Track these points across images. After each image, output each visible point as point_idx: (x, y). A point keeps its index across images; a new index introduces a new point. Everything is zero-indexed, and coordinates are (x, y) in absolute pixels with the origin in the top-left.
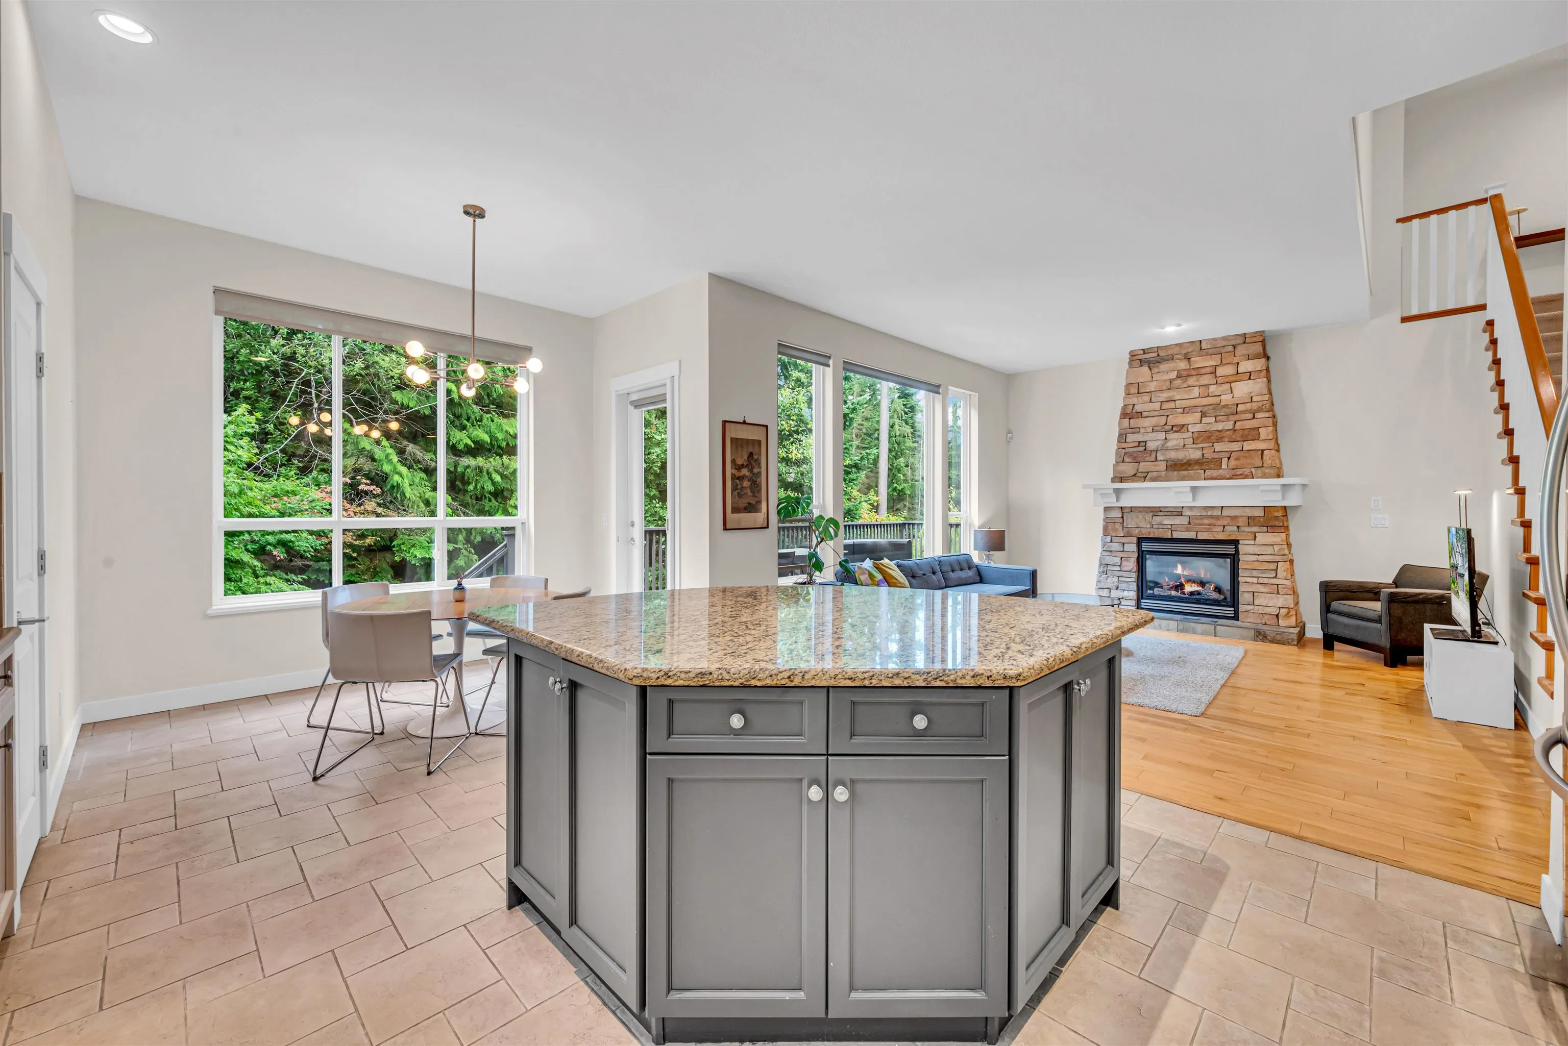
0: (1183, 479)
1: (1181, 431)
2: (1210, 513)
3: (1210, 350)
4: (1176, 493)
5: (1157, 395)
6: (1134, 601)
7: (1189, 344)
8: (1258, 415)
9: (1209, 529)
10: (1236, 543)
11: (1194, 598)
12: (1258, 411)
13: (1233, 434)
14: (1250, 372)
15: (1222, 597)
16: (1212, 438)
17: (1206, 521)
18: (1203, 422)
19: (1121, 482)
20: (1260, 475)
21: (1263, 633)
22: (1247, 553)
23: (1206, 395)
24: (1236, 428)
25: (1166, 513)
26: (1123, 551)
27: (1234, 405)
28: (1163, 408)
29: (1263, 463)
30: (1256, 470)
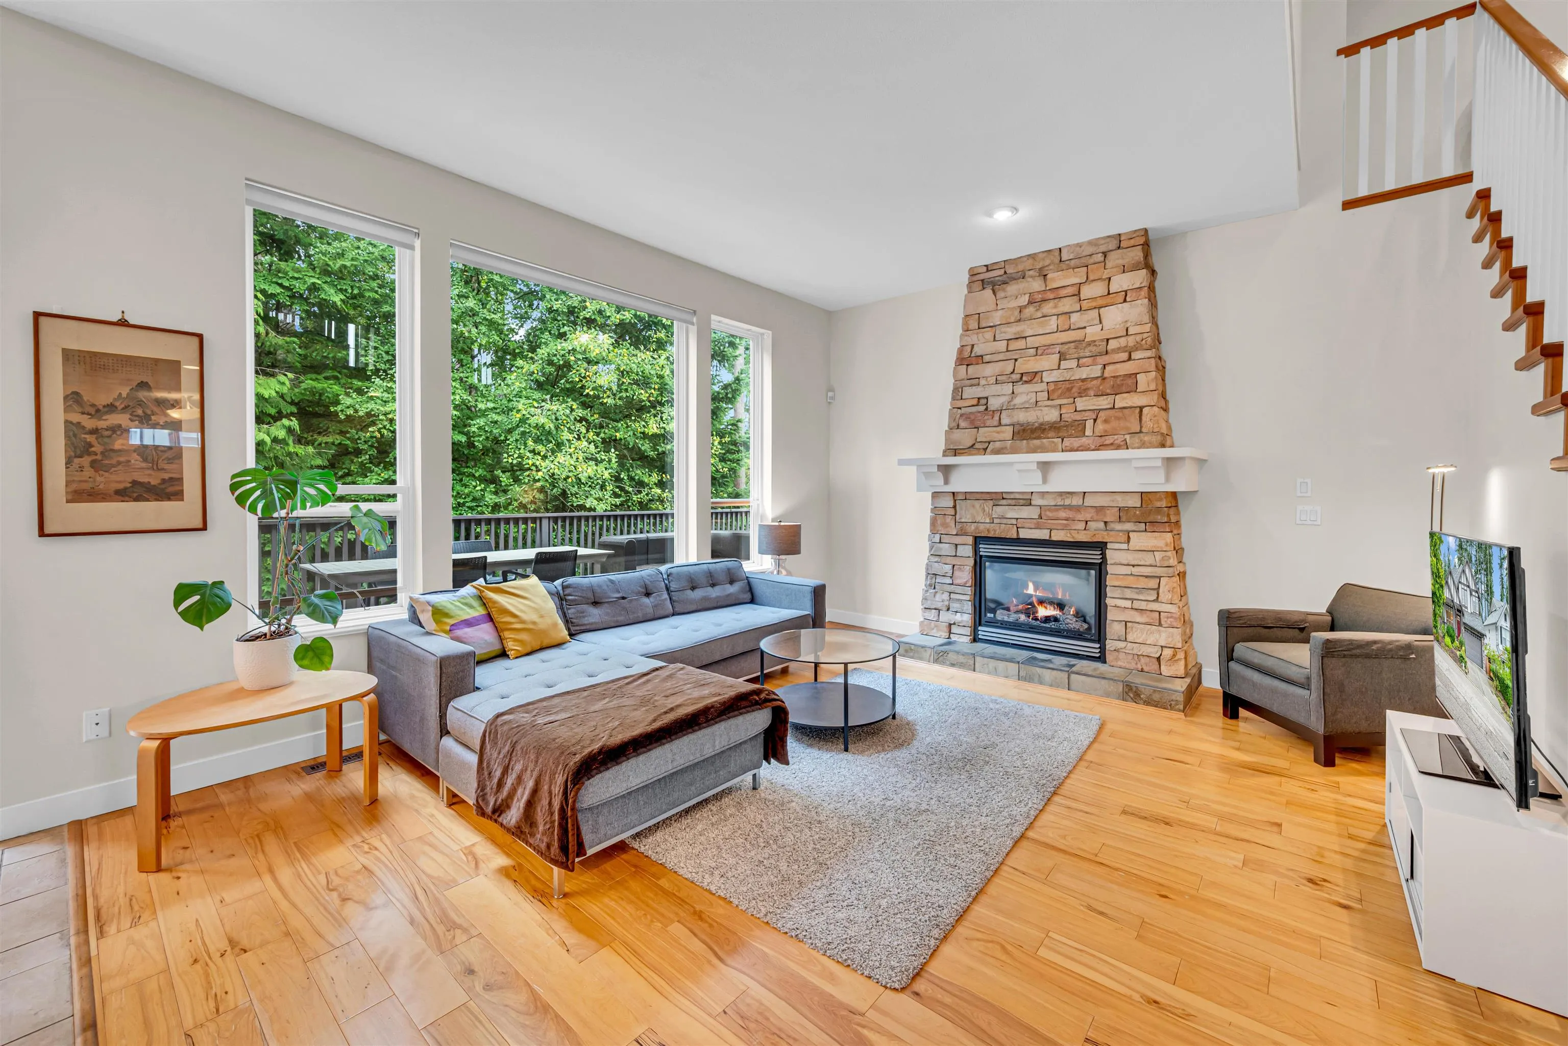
0: (1034, 451)
1: (1033, 382)
2: (1067, 502)
3: (1073, 262)
4: (1019, 471)
5: (1003, 330)
6: (969, 629)
7: (1046, 254)
8: (1135, 355)
9: (1066, 525)
10: (1102, 546)
11: (1050, 627)
12: (1137, 350)
13: (1101, 384)
14: (1126, 292)
15: (1086, 626)
16: (1074, 390)
17: (1062, 514)
18: (1062, 367)
19: (955, 455)
20: (1137, 445)
21: (1134, 689)
22: (1118, 561)
23: (1067, 327)
24: (1106, 375)
25: (1010, 502)
26: (956, 556)
27: (1102, 340)
28: (1009, 349)
29: (1141, 427)
30: (1130, 437)
